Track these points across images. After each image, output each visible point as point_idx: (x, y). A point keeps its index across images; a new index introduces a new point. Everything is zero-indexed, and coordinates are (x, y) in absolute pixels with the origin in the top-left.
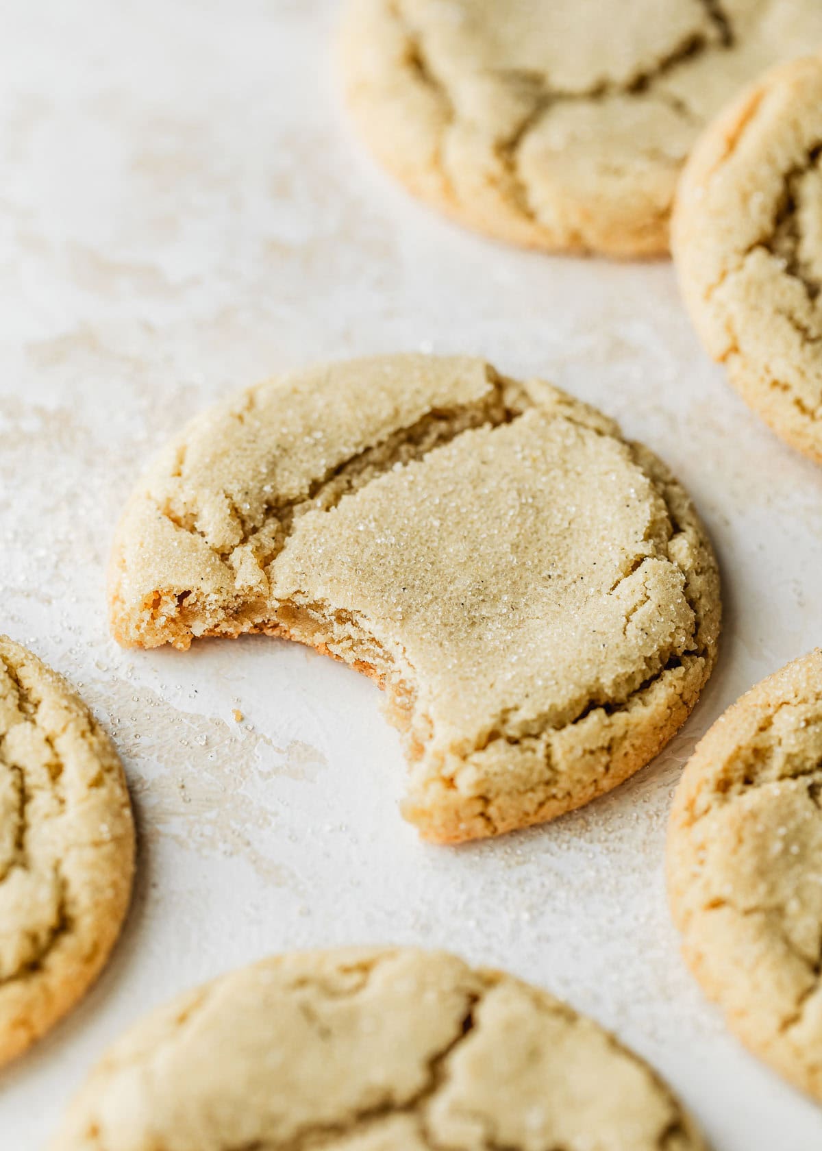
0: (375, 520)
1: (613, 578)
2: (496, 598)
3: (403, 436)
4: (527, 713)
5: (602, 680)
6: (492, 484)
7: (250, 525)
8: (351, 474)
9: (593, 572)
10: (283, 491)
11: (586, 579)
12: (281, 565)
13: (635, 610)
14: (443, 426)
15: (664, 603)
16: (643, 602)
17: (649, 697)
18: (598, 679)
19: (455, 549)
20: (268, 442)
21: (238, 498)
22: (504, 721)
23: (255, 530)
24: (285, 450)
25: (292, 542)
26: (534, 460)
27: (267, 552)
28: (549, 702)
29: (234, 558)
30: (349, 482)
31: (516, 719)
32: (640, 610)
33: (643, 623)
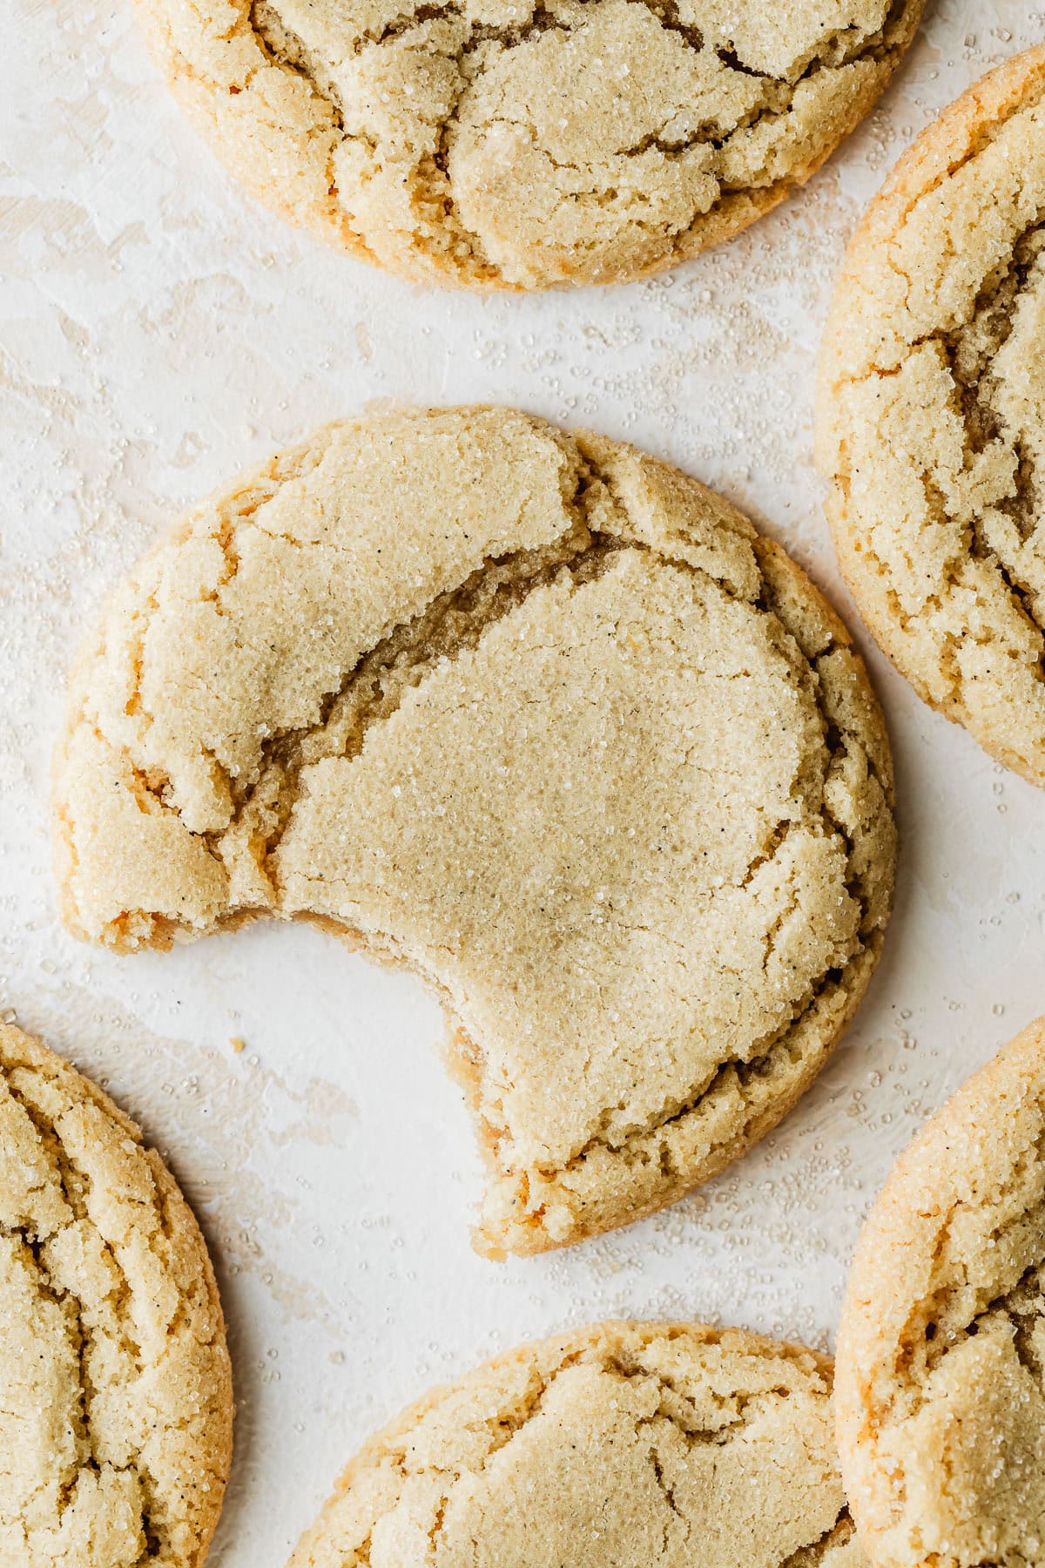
0: (417, 774)
1: (748, 858)
2: (588, 892)
3: (447, 600)
4: (634, 1115)
5: (735, 1051)
6: (576, 692)
7: (242, 786)
8: (377, 672)
9: (719, 844)
10: (285, 723)
11: (711, 857)
12: (290, 854)
13: (778, 925)
14: (505, 573)
15: (819, 912)
16: (792, 909)
17: (800, 1043)
18: (728, 1048)
19: (527, 816)
20: (258, 641)
21: (223, 756)
22: (605, 1124)
23: (250, 792)
24: (283, 653)
25: (303, 810)
26: (636, 648)
27: (270, 832)
28: (662, 1096)
29: (225, 847)
30: (376, 686)
31: (621, 1121)
32: (786, 930)
33: (790, 952)
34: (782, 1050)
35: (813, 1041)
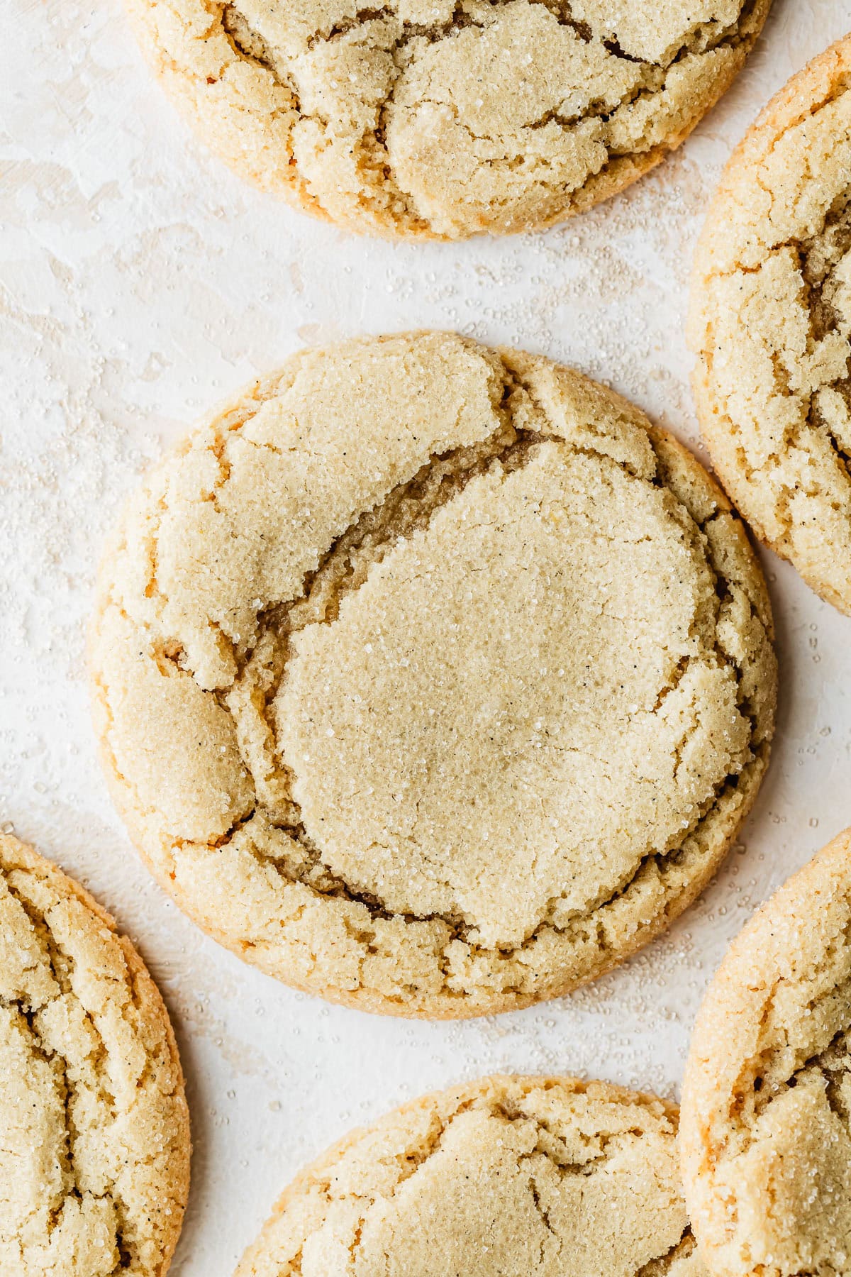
0: (385, 633)
1: (657, 688)
2: (528, 723)
3: (402, 490)
4: (575, 902)
5: (654, 846)
6: (510, 560)
7: (242, 650)
8: (347, 552)
9: (633, 678)
10: (275, 598)
11: (627, 689)
12: (285, 704)
13: (684, 742)
14: (447, 467)
15: (716, 729)
16: (694, 729)
18: (649, 843)
19: (475, 663)
20: (250, 531)
21: (226, 627)
22: (551, 911)
23: (250, 655)
24: (271, 540)
25: (293, 667)
26: (557, 522)
27: (267, 687)
28: (597, 885)
29: (232, 700)
30: (347, 564)
31: (564, 908)
32: (691, 745)
33: (694, 763)
34: (692, 843)
35: (717, 835)
